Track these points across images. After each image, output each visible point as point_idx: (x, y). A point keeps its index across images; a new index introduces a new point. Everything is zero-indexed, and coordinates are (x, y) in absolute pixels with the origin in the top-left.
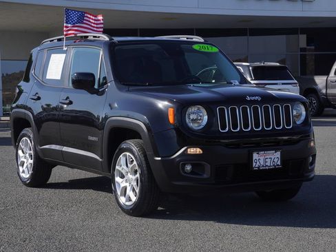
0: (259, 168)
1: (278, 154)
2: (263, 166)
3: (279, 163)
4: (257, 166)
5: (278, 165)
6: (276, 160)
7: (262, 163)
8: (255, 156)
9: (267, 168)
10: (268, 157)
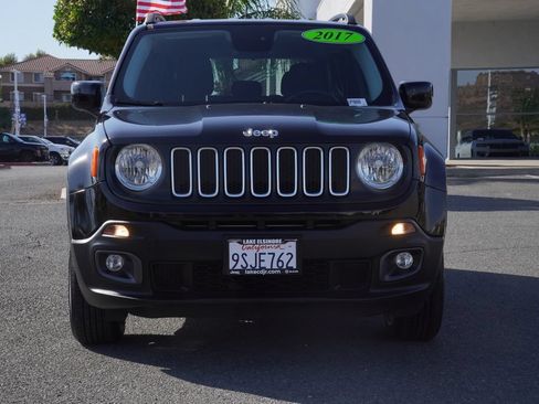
0: (242, 271)
1: (291, 247)
2: (253, 269)
3: (293, 264)
4: (238, 267)
5: (291, 268)
6: (285, 259)
7: (251, 262)
8: (234, 247)
9: (263, 272)
10: (266, 251)
